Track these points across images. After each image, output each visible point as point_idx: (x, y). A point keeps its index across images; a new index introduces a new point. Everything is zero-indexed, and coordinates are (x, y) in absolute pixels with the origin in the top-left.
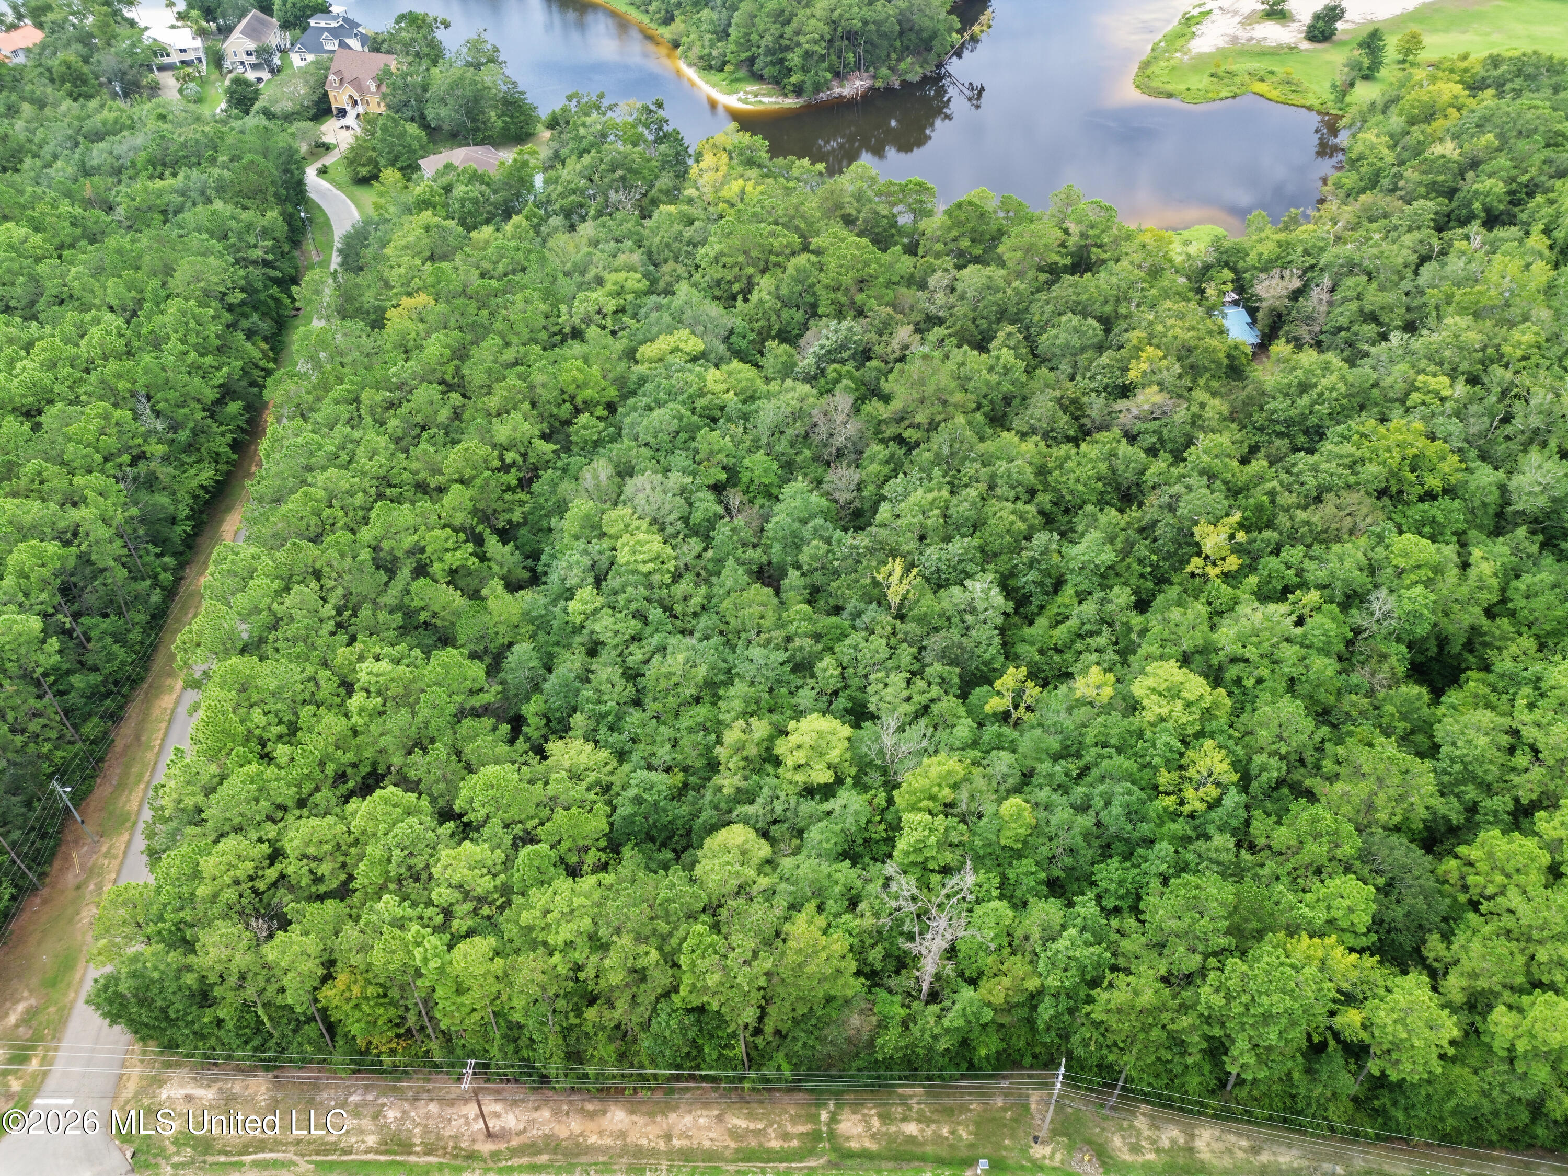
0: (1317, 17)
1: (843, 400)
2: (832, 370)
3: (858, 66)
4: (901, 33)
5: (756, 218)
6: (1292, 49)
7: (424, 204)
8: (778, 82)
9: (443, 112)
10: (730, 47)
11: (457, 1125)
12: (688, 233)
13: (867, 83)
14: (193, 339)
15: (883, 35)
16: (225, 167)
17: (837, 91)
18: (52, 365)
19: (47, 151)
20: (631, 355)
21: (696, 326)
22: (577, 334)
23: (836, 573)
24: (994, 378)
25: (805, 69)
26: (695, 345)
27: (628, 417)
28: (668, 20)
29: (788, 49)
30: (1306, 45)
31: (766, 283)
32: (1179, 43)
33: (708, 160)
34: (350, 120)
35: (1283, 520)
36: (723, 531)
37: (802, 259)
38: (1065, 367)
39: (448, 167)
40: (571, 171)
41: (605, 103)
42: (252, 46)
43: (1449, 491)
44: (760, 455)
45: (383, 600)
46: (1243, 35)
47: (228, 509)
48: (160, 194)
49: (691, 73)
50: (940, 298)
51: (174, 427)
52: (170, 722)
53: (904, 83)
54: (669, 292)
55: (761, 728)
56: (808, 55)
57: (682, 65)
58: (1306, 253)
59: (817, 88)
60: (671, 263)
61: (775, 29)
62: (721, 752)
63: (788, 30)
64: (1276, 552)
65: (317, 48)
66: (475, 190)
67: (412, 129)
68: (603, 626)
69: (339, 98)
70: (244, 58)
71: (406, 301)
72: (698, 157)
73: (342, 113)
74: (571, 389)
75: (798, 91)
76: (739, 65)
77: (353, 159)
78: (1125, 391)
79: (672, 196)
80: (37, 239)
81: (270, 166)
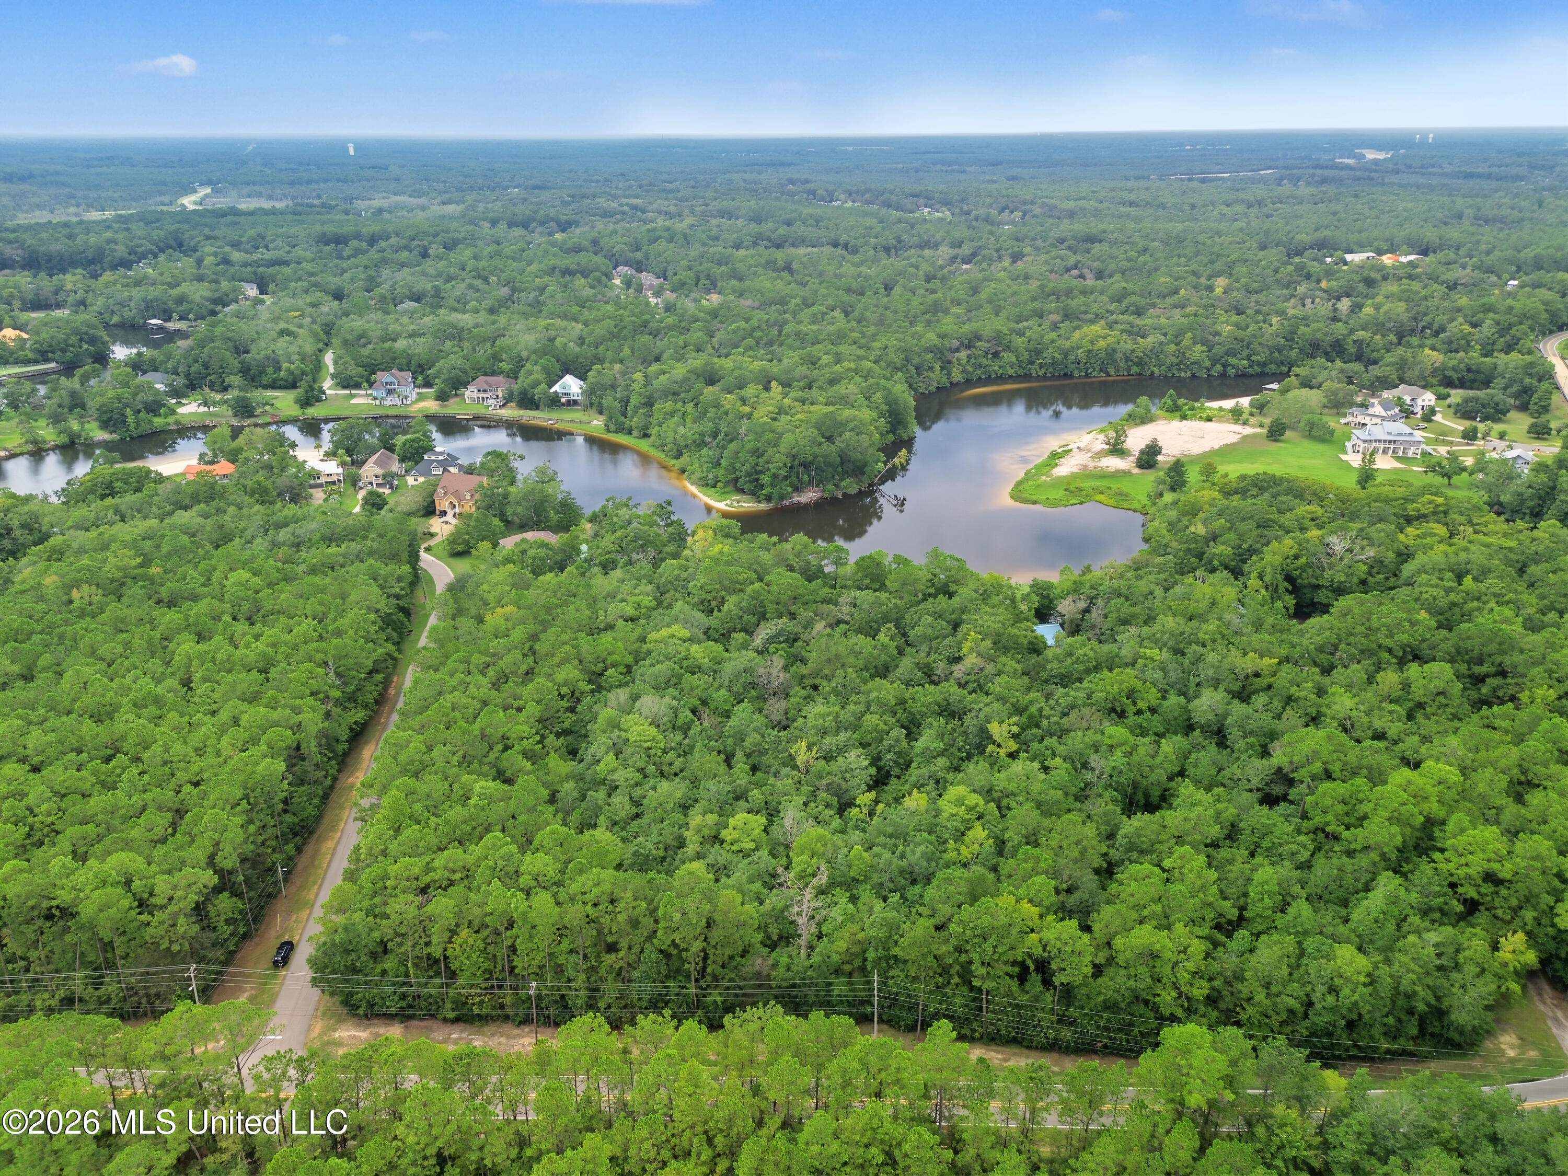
0: (1142, 452)
1: (778, 662)
2: (772, 648)
3: (811, 483)
4: (842, 463)
5: (729, 564)
6: (1126, 473)
7: (508, 560)
8: (754, 493)
9: (520, 510)
10: (721, 472)
11: (517, 1048)
12: (684, 575)
13: (819, 495)
14: (361, 633)
15: (829, 464)
16: (373, 540)
17: (796, 499)
18: (274, 645)
19: (248, 534)
20: (643, 640)
21: (686, 623)
22: (610, 627)
23: (765, 752)
24: (876, 652)
25: (773, 485)
26: (686, 634)
27: (638, 670)
28: (679, 455)
29: (761, 472)
30: (1136, 471)
31: (732, 600)
32: (1045, 470)
33: (700, 534)
34: (449, 517)
35: (1045, 723)
36: (696, 729)
37: (757, 585)
38: (924, 648)
39: (524, 541)
40: (608, 541)
41: (632, 503)
42: (380, 472)
43: (1153, 710)
44: (723, 691)
45: (486, 760)
46: (1092, 465)
47: (367, 743)
48: (330, 556)
49: (693, 489)
50: (845, 609)
51: (345, 684)
52: (333, 855)
53: (845, 495)
54: (670, 606)
55: (712, 818)
56: (775, 476)
57: (688, 485)
58: (1092, 587)
59: (782, 497)
60: (672, 592)
61: (752, 460)
62: (687, 834)
63: (761, 460)
64: (1041, 740)
65: (427, 473)
66: (542, 552)
67: (496, 521)
68: (620, 776)
69: (442, 504)
70: (373, 479)
71: (499, 610)
72: (694, 533)
73: (443, 513)
74: (604, 655)
75: (768, 499)
76: (727, 483)
77: (452, 540)
78: (958, 659)
79: (676, 555)
80: (257, 580)
81: (405, 538)
